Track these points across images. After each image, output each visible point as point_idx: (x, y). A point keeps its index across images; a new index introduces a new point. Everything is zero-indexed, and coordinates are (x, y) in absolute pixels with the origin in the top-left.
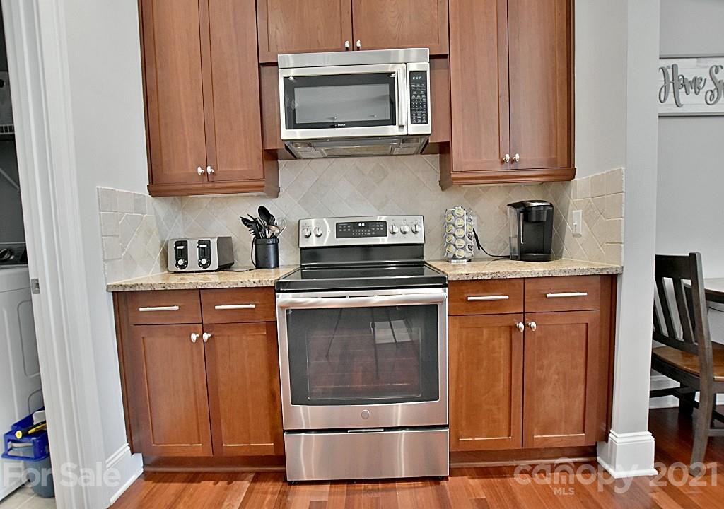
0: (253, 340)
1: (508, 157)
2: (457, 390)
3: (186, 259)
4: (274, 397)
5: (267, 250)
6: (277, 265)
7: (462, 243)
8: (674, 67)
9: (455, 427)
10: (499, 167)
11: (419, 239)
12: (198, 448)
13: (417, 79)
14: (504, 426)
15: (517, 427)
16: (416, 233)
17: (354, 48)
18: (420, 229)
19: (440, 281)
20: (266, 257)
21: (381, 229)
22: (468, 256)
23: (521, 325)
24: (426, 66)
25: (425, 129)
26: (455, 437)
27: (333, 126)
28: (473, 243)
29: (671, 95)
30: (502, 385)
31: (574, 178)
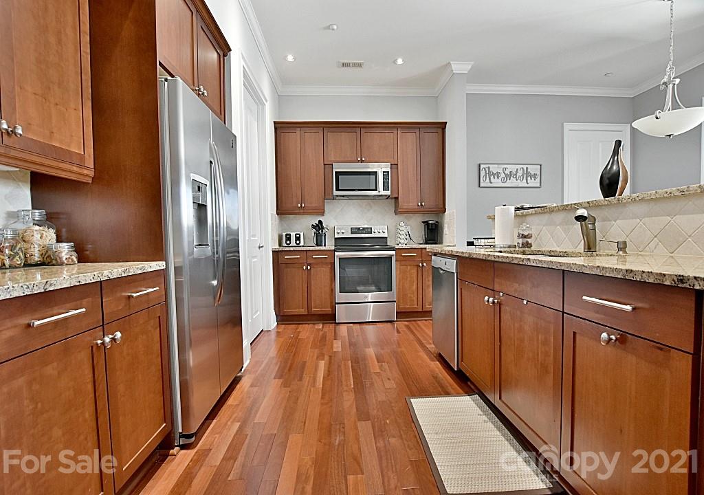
0: (326, 270)
1: (419, 204)
2: (399, 289)
3: (290, 241)
4: (333, 291)
5: (321, 238)
6: (325, 245)
7: (403, 237)
8: (489, 168)
9: (398, 302)
10: (417, 207)
11: (386, 235)
12: (303, 311)
13: (386, 174)
14: (416, 303)
15: (420, 303)
16: (384, 232)
17: (362, 161)
18: (386, 231)
19: (392, 249)
20: (321, 242)
21: (369, 231)
22: (406, 242)
23: (421, 265)
24: (389, 170)
25: (389, 193)
26: (398, 306)
27: (354, 190)
28: (408, 237)
29: (488, 178)
30: (415, 287)
31: (445, 212)
